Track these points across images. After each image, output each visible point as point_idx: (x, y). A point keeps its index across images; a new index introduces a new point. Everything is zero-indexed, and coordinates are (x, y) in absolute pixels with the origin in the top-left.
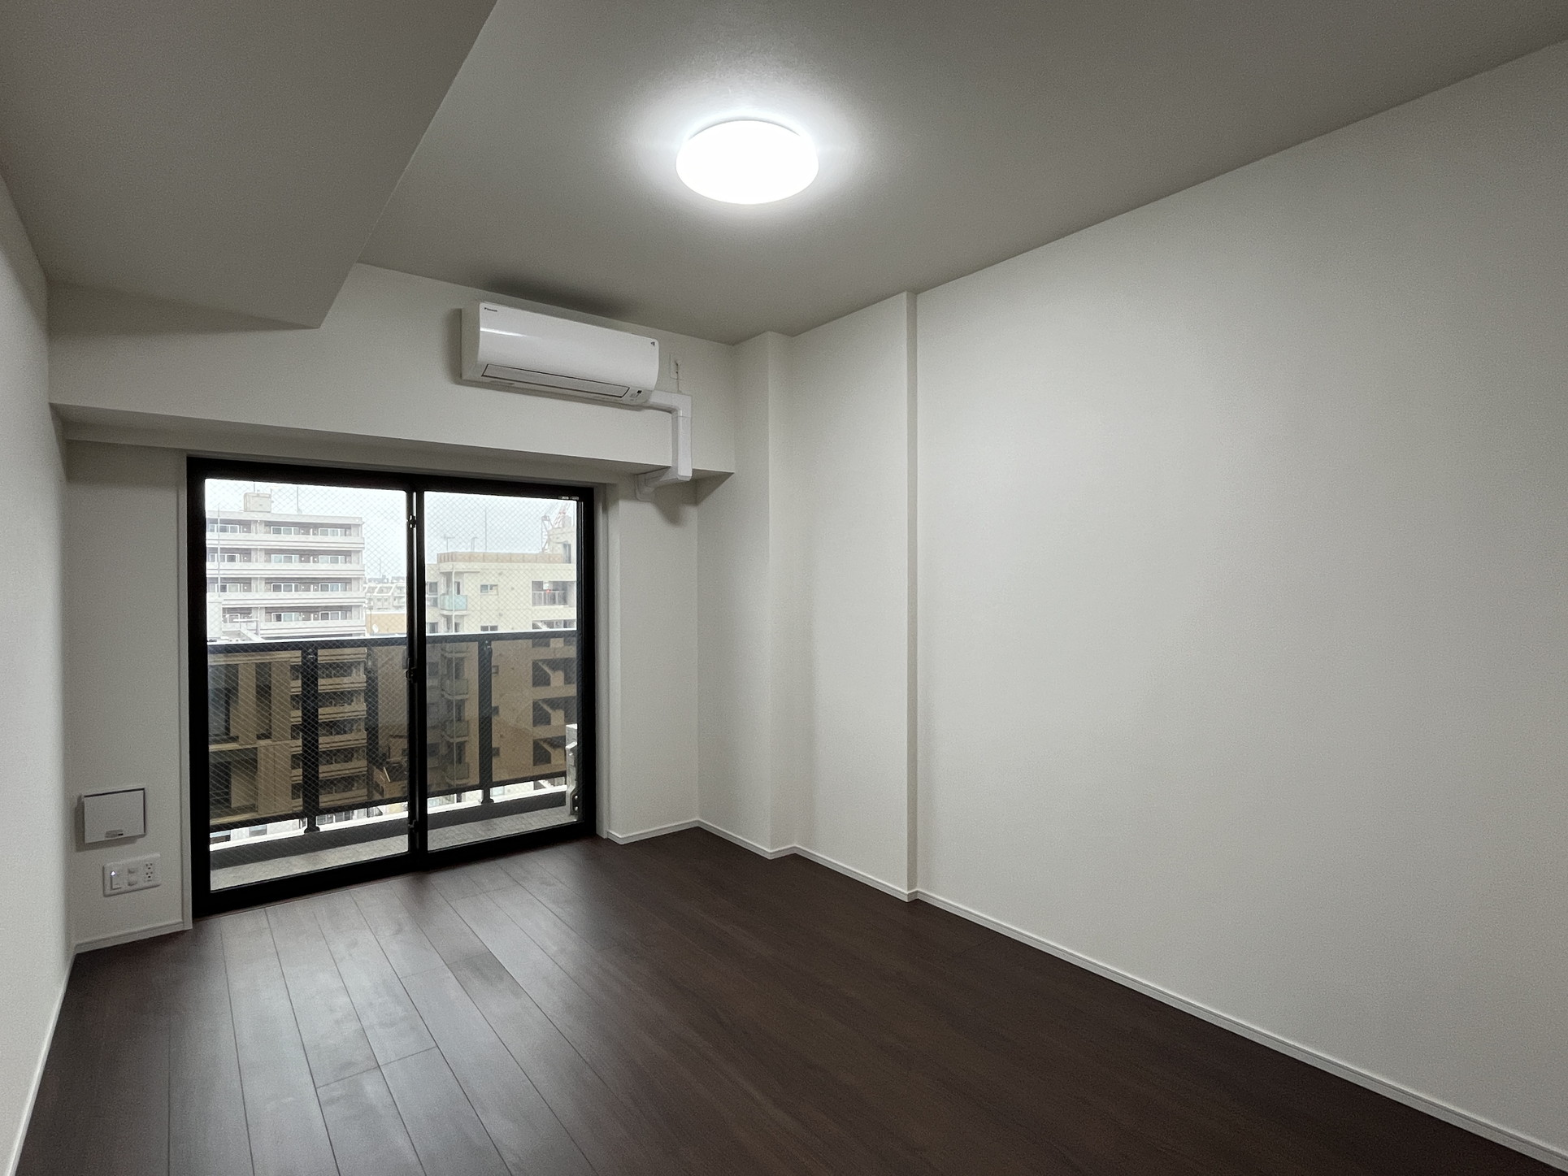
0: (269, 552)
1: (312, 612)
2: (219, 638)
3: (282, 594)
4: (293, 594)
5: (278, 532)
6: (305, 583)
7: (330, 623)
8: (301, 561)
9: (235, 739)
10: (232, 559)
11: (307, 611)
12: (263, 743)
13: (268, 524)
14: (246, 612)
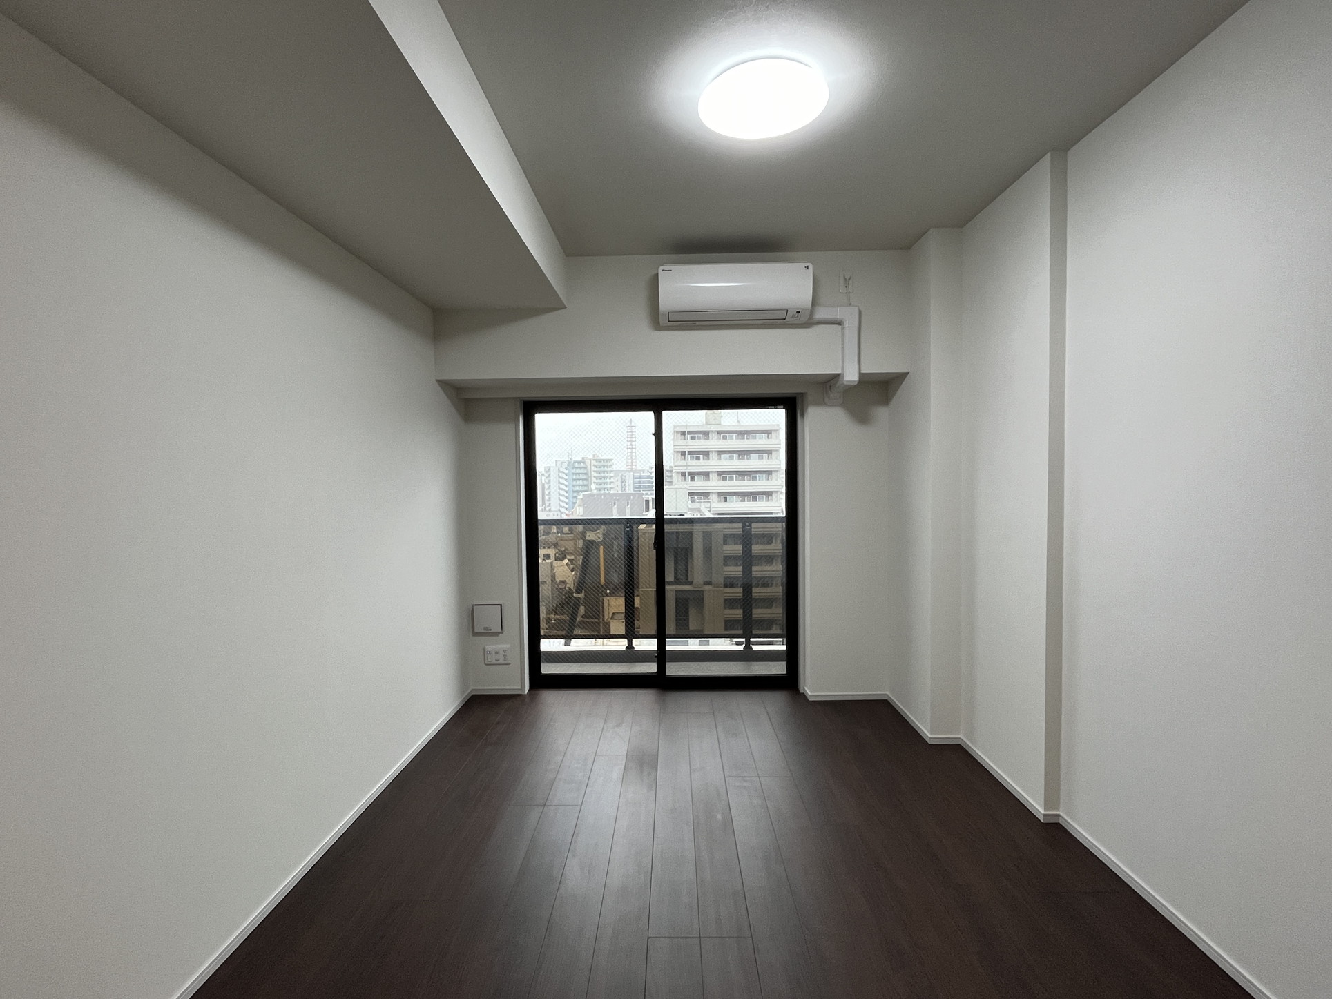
0: (720, 453)
1: (746, 496)
2: (686, 513)
3: (728, 483)
4: (735, 482)
5: (725, 438)
6: (742, 474)
7: (758, 504)
8: (739, 459)
9: (691, 583)
10: (698, 459)
11: (743, 495)
12: (707, 587)
13: (719, 433)
14: (706, 495)
